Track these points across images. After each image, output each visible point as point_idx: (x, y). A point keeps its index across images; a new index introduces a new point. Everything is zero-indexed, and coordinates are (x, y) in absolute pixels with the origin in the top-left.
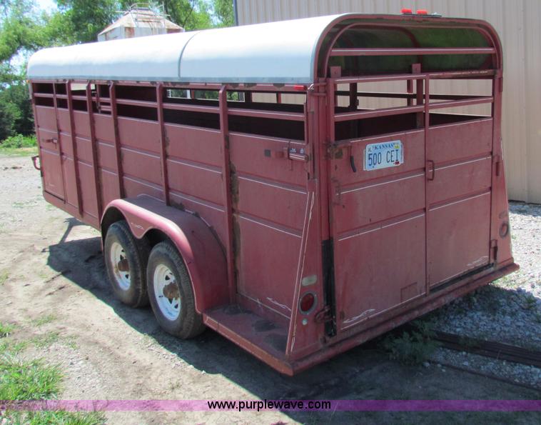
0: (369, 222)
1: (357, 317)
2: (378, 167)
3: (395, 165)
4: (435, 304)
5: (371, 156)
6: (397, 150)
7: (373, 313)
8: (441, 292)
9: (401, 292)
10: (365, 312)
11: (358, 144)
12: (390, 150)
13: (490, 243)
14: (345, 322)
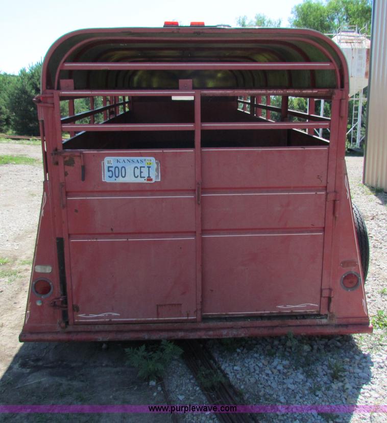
0: (110, 231)
1: (96, 316)
2: (121, 180)
3: (146, 182)
4: (211, 333)
5: (110, 169)
6: (149, 167)
7: (115, 317)
8: (230, 324)
9: (157, 308)
10: (107, 314)
11: (94, 155)
12: (139, 165)
13: (321, 290)
14: (79, 315)
